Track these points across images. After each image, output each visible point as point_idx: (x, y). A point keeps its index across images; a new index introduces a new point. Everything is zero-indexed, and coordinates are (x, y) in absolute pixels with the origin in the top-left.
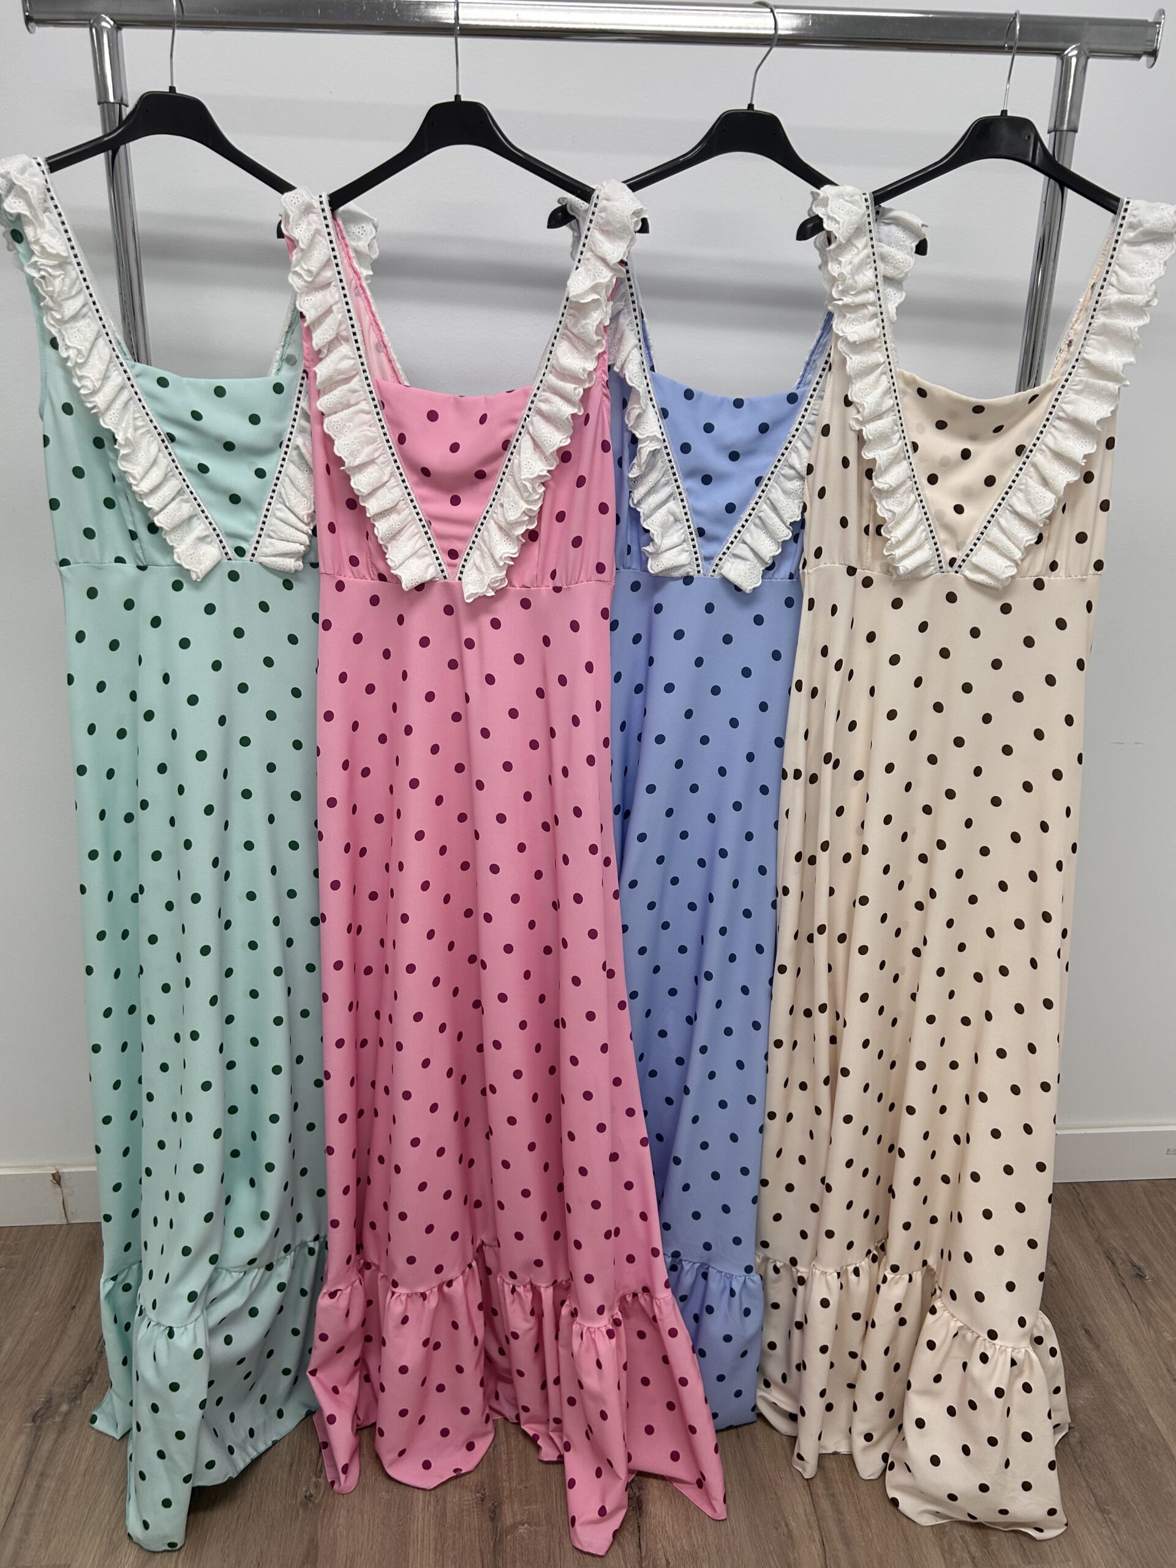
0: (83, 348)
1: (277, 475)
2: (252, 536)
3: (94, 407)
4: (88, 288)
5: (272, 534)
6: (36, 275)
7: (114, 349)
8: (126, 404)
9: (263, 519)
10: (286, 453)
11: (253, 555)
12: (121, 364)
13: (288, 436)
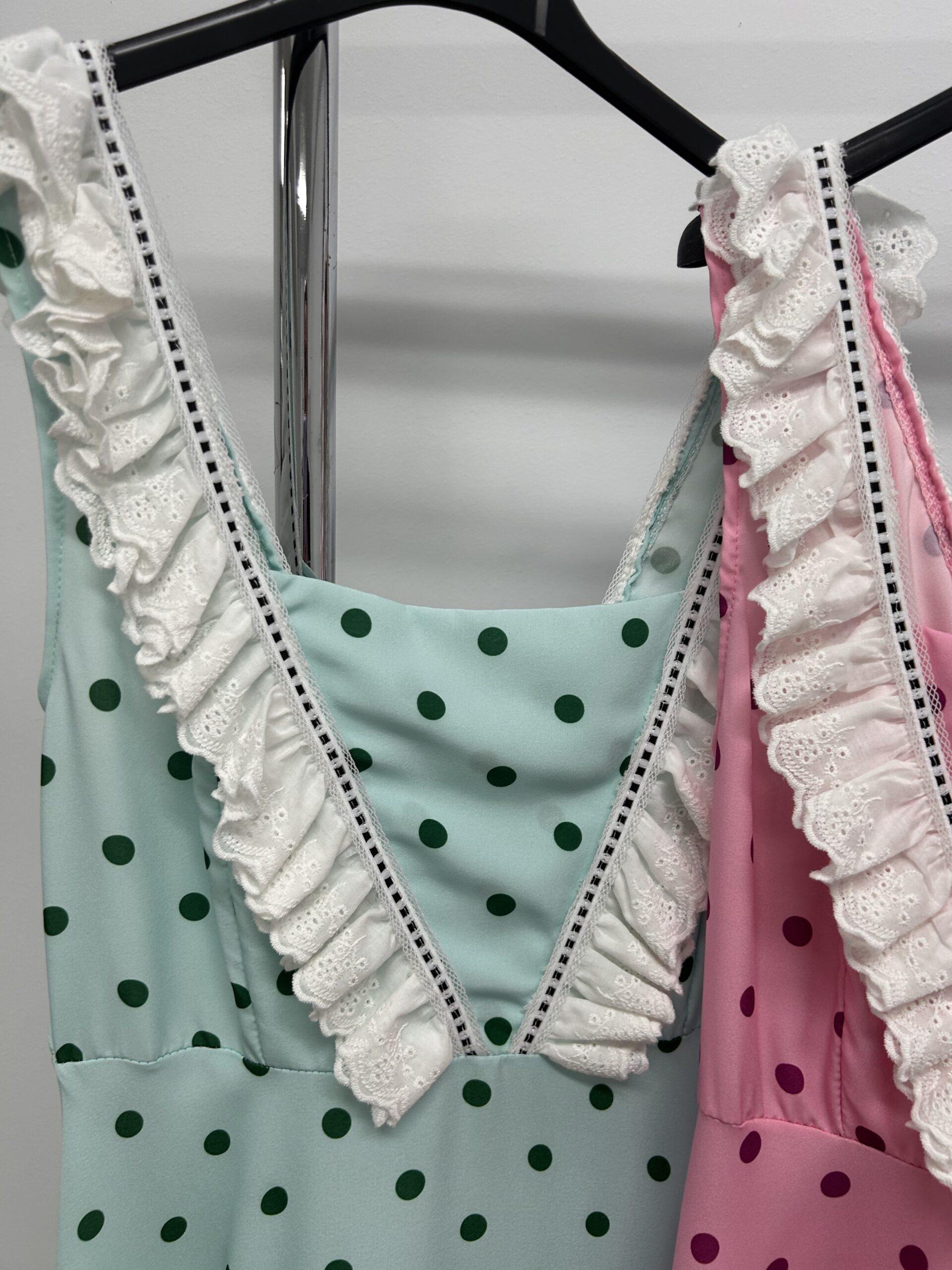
0: (153, 545)
1: (608, 840)
2: (529, 994)
3: (167, 699)
4: (186, 386)
5: (581, 987)
6: (41, 349)
7: (238, 546)
8: (255, 685)
9: (562, 950)
10: (634, 787)
11: (529, 1038)
12: (255, 583)
13: (646, 746)
